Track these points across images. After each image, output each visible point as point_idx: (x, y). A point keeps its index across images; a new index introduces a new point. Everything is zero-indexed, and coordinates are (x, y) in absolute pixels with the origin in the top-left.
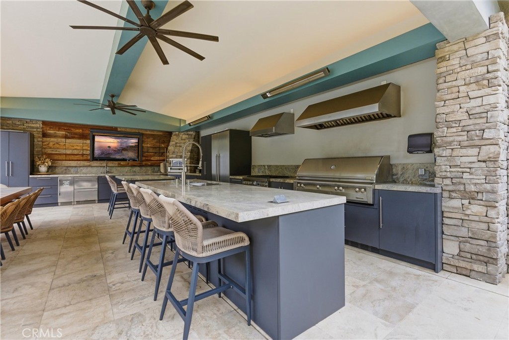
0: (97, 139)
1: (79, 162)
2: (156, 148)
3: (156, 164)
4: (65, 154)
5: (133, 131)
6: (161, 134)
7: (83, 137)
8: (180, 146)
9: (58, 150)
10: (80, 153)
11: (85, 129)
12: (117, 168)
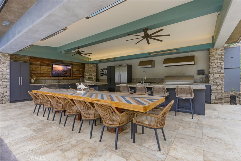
0: (54, 66)
1: (47, 77)
2: (78, 71)
3: (78, 79)
4: (40, 73)
5: (69, 63)
6: (80, 64)
7: (48, 65)
8: (91, 70)
9: (37, 71)
10: (47, 73)
11: (49, 61)
12: (62, 80)
